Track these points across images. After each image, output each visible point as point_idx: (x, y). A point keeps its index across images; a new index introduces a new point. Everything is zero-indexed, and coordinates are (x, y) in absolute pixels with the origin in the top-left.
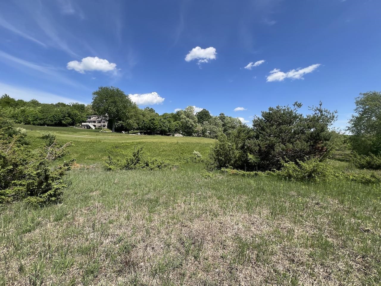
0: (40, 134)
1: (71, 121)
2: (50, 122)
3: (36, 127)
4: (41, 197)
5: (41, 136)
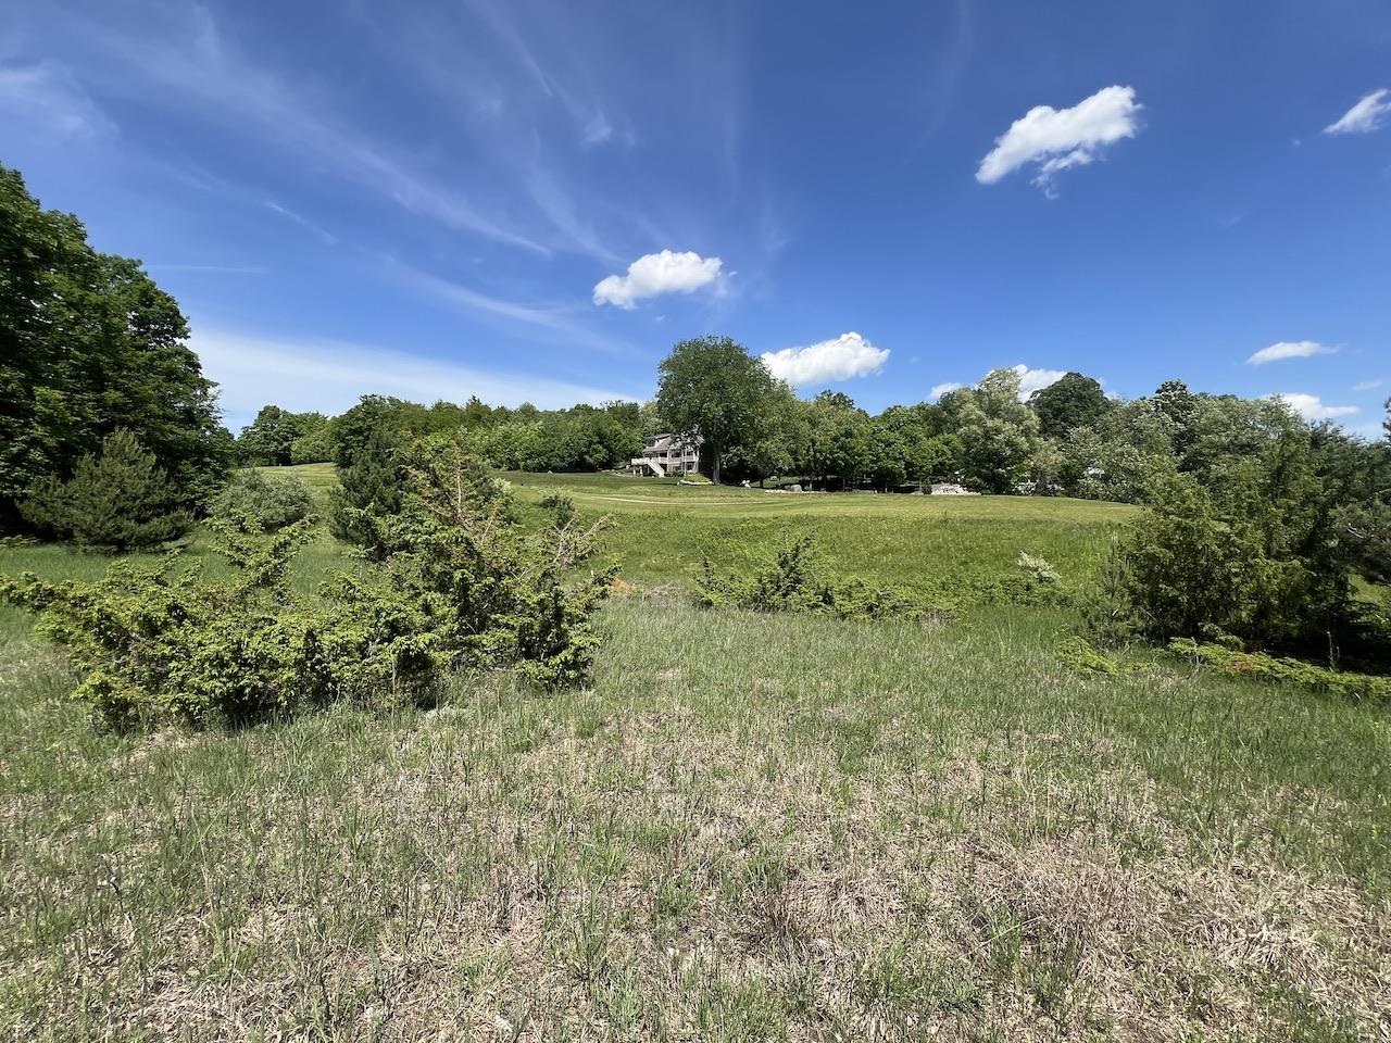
0: (538, 494)
1: (606, 455)
2: (558, 462)
3: (529, 476)
4: (546, 665)
5: (541, 501)
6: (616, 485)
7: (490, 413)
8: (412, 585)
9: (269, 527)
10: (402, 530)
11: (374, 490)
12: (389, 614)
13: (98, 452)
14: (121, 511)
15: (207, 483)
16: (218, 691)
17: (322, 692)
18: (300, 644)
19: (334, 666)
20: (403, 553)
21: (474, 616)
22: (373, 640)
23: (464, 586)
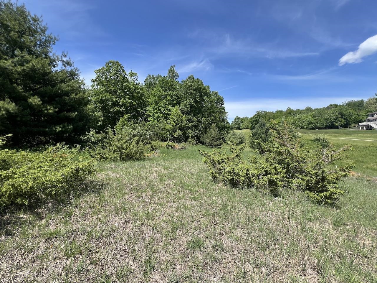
0: (312, 137)
1: (345, 122)
2: (321, 126)
3: (308, 131)
4: (317, 195)
5: (313, 139)
6: (350, 134)
7: (294, 112)
8: (270, 162)
9: (238, 144)
10: (269, 146)
11: (259, 135)
12: (265, 169)
13: (210, 128)
14: (213, 140)
15: (225, 134)
16: (230, 178)
17: (249, 185)
18: (245, 172)
19: (252, 179)
20: (268, 152)
21: (290, 174)
22: (261, 174)
23: (288, 164)
